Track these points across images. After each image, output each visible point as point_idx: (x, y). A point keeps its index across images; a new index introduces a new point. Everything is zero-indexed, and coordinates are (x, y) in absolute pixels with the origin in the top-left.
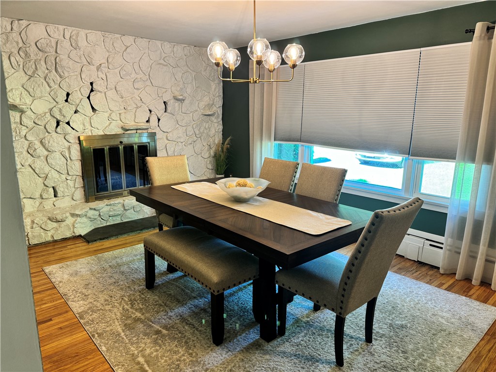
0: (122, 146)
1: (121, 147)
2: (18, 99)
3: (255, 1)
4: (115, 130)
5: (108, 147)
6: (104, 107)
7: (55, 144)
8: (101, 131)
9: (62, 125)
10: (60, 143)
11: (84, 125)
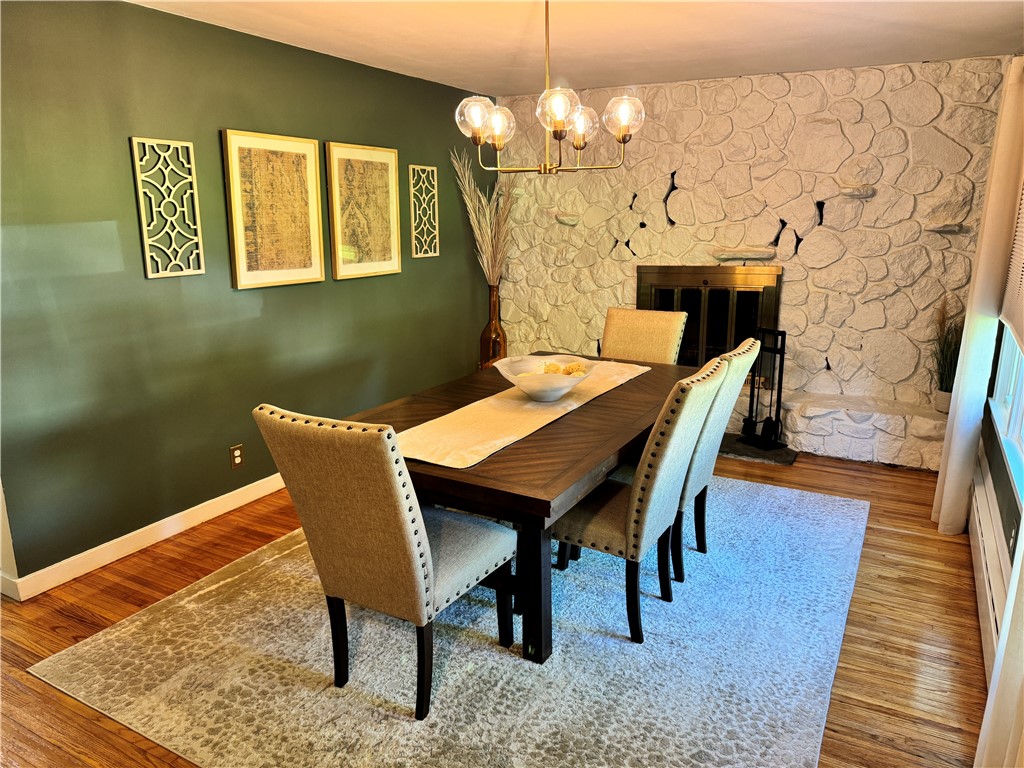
0: (708, 289)
1: (705, 291)
2: (570, 207)
3: (547, 3)
4: (700, 258)
5: (680, 288)
6: (687, 216)
7: (605, 276)
8: (677, 259)
9: (622, 246)
10: (612, 275)
11: (650, 247)
